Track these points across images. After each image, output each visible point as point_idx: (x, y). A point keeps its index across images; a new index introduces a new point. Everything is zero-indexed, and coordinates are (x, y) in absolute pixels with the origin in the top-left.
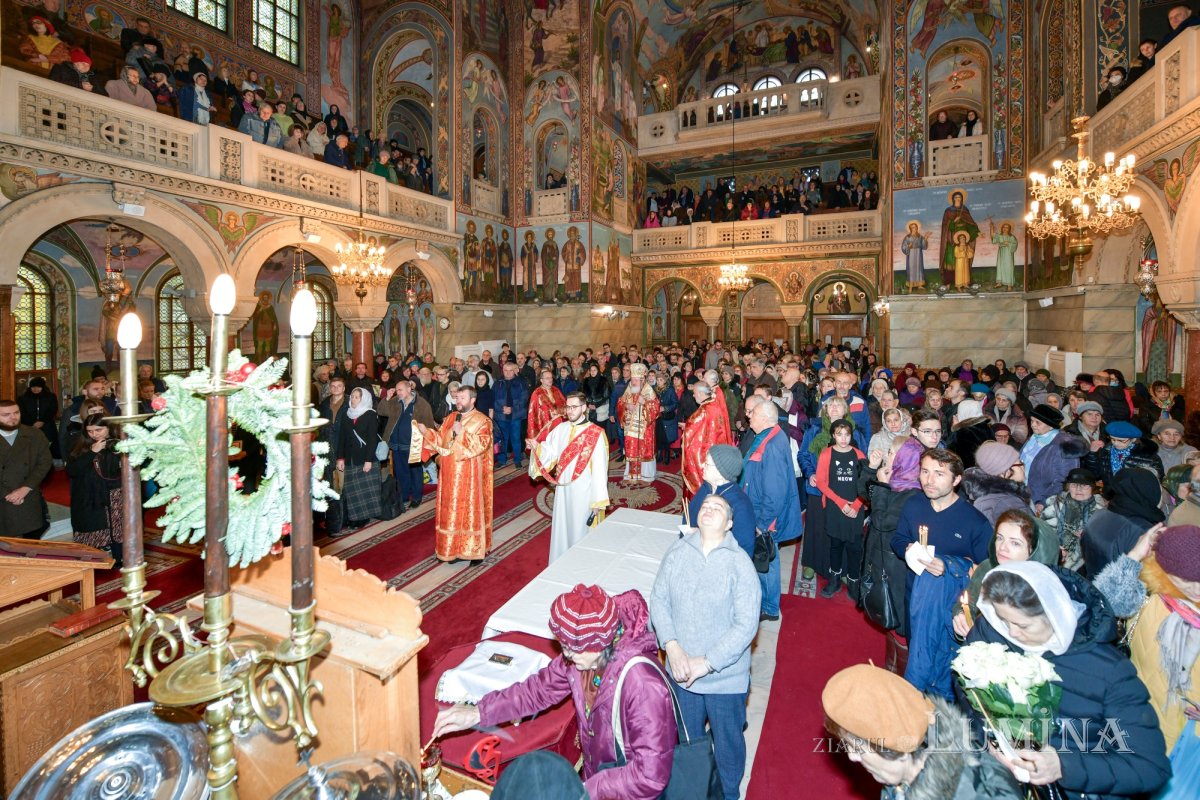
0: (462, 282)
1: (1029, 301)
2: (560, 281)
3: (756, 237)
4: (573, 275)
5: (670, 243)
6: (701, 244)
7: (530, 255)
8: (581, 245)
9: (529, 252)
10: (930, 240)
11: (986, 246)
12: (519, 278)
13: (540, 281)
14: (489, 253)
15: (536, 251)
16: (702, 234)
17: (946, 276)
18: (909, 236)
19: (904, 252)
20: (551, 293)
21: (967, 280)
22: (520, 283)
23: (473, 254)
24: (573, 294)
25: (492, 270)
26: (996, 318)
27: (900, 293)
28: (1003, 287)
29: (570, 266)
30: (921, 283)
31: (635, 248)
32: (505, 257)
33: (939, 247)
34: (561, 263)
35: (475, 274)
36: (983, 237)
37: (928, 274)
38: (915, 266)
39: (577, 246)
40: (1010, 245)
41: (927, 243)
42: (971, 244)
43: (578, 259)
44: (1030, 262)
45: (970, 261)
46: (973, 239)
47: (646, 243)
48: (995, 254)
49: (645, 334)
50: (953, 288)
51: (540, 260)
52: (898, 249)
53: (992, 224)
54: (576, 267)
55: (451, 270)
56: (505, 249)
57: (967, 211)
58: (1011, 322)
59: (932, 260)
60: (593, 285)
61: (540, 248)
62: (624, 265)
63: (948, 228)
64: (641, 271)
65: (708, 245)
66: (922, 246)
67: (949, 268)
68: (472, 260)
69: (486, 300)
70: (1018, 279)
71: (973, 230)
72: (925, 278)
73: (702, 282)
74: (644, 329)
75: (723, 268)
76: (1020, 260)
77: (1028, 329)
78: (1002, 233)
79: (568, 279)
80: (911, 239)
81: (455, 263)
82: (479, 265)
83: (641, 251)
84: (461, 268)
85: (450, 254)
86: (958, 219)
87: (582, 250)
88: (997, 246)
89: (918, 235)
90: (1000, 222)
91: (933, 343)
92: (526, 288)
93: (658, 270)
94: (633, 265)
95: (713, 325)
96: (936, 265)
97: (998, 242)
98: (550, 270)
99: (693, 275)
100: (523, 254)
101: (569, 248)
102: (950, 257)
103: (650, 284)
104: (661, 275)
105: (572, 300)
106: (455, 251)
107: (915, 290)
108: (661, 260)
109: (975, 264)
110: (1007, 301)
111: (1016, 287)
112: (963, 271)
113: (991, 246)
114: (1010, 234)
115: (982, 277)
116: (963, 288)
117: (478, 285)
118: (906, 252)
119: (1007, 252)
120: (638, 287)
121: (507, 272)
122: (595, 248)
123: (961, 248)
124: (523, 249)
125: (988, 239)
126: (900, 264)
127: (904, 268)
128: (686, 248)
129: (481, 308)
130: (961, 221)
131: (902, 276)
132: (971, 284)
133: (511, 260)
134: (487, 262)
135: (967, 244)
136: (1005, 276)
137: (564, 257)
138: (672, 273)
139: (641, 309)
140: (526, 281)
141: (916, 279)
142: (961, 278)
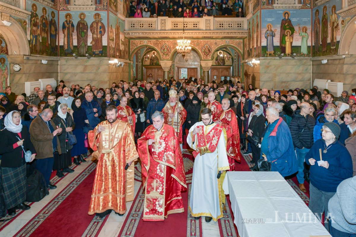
0: (29, 41)
1: (313, 61)
2: (89, 44)
3: (190, 26)
4: (97, 41)
5: (146, 26)
6: (163, 28)
7: (68, 28)
8: (102, 24)
9: (68, 26)
10: (276, 33)
11: (297, 37)
12: (62, 40)
13: (75, 43)
14: (44, 25)
15: (73, 25)
16: (163, 23)
17: (282, 49)
18: (268, 30)
19: (266, 37)
20: (83, 51)
21: (290, 52)
22: (61, 44)
23: (35, 25)
24: (97, 52)
25: (46, 36)
26: (301, 68)
27: (264, 56)
28: (303, 55)
29: (95, 36)
30: (273, 52)
31: (127, 27)
32: (53, 28)
33: (279, 36)
34: (90, 34)
35: (36, 37)
36: (296, 33)
37: (275, 48)
38: (270, 45)
39: (100, 25)
40: (306, 37)
41: (275, 34)
42: (292, 35)
43: (101, 32)
44: (313, 45)
45: (291, 43)
46: (292, 33)
47: (133, 26)
48: (300, 40)
49: (130, 75)
50: (285, 55)
51: (75, 31)
52: (263, 36)
53: (299, 27)
54: (99, 36)
55: (23, 34)
56: (53, 23)
57: (290, 21)
58: (307, 69)
59: (277, 42)
60: (109, 47)
61: (75, 24)
62: (122, 37)
63: (283, 28)
64: (129, 40)
65: (167, 29)
66: (273, 36)
67: (283, 46)
68: (34, 28)
69: (42, 54)
70: (309, 52)
71: (292, 29)
72: (274, 50)
73: (161, 48)
74: (129, 72)
75: (178, 41)
76: (309, 44)
77: (313, 73)
78: (303, 31)
79: (94, 43)
80: (268, 32)
81: (25, 30)
82: (39, 32)
83: (129, 30)
84: (28, 33)
85: (22, 23)
86: (287, 24)
87: (103, 27)
88: (301, 37)
89: (271, 30)
90: (301, 26)
91: (277, 79)
92: (66, 47)
93: (137, 41)
94: (125, 37)
95: (166, 70)
96: (278, 44)
97: (302, 35)
98: (82, 37)
99: (156, 44)
100: (64, 27)
101: (95, 25)
102: (284, 41)
103: (133, 48)
104: (138, 43)
105: (95, 55)
106: (25, 22)
107: (270, 55)
108: (141, 35)
109: (294, 44)
110: (305, 61)
111: (308, 55)
112: (289, 47)
113: (299, 37)
114: (306, 32)
115: (296, 49)
116: (289, 54)
117: (38, 44)
118: (266, 38)
119: (305, 40)
120: (127, 49)
121: (54, 37)
122: (110, 27)
123: (288, 37)
124: (64, 24)
125: (298, 34)
126: (264, 44)
127: (266, 45)
128: (154, 30)
129: (40, 58)
130: (288, 25)
131: (265, 48)
132: (292, 53)
133: (56, 30)
134: (43, 30)
135: (290, 36)
136: (304, 50)
137: (91, 30)
138: (145, 42)
139: (128, 61)
140: (66, 43)
141: (271, 50)
142: (288, 50)
